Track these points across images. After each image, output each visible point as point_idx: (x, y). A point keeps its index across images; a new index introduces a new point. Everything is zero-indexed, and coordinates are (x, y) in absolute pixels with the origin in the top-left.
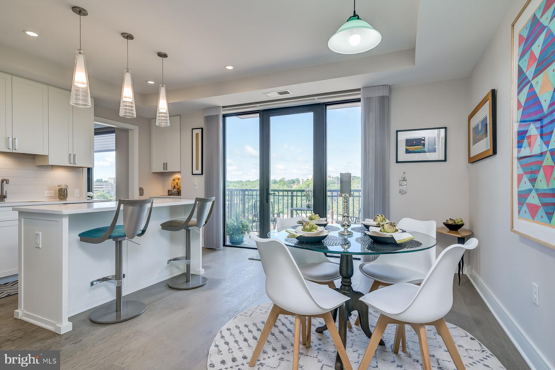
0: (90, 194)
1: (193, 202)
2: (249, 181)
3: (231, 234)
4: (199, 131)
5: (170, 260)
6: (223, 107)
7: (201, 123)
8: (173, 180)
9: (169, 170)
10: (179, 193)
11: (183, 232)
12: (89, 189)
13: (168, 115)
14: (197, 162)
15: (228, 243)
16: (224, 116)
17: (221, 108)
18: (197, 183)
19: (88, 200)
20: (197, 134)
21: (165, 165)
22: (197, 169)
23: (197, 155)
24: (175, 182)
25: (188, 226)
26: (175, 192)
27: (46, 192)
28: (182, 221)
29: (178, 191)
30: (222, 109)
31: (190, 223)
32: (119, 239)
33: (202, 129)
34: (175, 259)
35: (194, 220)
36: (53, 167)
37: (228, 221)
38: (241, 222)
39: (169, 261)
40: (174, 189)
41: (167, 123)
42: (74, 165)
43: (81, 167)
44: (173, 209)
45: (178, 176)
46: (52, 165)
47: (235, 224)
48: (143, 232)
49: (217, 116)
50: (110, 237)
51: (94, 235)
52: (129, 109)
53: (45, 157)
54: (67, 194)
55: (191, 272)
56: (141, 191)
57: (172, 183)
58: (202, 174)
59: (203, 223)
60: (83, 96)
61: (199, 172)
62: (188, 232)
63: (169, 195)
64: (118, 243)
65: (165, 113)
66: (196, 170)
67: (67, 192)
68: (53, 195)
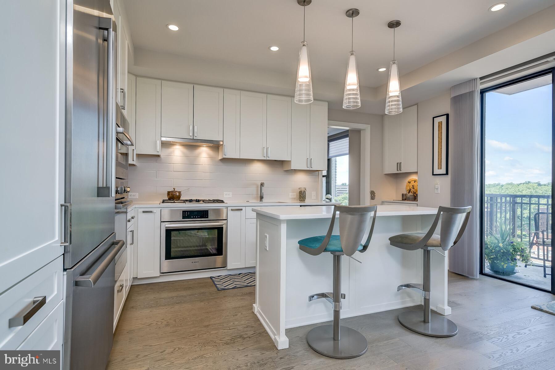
0: (329, 196)
1: (435, 211)
2: (511, 184)
3: (492, 258)
4: (444, 119)
5: (402, 286)
6: (481, 78)
7: (446, 107)
8: (409, 182)
9: (404, 170)
10: (415, 198)
11: (420, 252)
12: (328, 192)
13: (400, 99)
14: (440, 159)
15: (487, 270)
16: (483, 92)
17: (479, 80)
18: (439, 186)
19: (327, 202)
20: (440, 124)
21: (399, 165)
22: (440, 167)
23: (440, 149)
24: (411, 185)
25: (426, 246)
26: (410, 196)
27: (290, 194)
28: (418, 238)
29: (414, 196)
30: (479, 82)
31: (431, 241)
32: (337, 253)
33: (447, 115)
34: (408, 286)
35: (436, 236)
36: (295, 171)
37: (487, 239)
38: (512, 243)
39: (399, 286)
40: (409, 193)
41: (398, 108)
42: (311, 168)
43: (317, 171)
44: (406, 220)
45: (414, 177)
46: (295, 170)
47: (501, 245)
48: (365, 248)
49: (471, 94)
50: (326, 250)
51: (311, 245)
52: (354, 98)
53: (289, 162)
54: (305, 196)
55: (432, 307)
56: (373, 195)
57: (407, 186)
58: (447, 173)
59: (451, 243)
60: (306, 90)
61: (443, 171)
62: (427, 254)
63: (403, 200)
64: (335, 257)
65: (398, 96)
66: (438, 169)
67: (305, 194)
68: (295, 197)
